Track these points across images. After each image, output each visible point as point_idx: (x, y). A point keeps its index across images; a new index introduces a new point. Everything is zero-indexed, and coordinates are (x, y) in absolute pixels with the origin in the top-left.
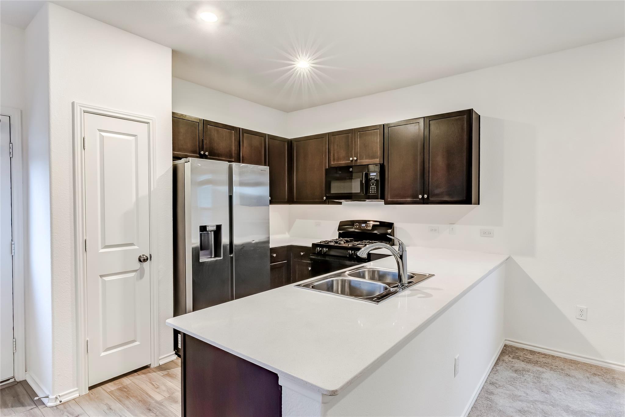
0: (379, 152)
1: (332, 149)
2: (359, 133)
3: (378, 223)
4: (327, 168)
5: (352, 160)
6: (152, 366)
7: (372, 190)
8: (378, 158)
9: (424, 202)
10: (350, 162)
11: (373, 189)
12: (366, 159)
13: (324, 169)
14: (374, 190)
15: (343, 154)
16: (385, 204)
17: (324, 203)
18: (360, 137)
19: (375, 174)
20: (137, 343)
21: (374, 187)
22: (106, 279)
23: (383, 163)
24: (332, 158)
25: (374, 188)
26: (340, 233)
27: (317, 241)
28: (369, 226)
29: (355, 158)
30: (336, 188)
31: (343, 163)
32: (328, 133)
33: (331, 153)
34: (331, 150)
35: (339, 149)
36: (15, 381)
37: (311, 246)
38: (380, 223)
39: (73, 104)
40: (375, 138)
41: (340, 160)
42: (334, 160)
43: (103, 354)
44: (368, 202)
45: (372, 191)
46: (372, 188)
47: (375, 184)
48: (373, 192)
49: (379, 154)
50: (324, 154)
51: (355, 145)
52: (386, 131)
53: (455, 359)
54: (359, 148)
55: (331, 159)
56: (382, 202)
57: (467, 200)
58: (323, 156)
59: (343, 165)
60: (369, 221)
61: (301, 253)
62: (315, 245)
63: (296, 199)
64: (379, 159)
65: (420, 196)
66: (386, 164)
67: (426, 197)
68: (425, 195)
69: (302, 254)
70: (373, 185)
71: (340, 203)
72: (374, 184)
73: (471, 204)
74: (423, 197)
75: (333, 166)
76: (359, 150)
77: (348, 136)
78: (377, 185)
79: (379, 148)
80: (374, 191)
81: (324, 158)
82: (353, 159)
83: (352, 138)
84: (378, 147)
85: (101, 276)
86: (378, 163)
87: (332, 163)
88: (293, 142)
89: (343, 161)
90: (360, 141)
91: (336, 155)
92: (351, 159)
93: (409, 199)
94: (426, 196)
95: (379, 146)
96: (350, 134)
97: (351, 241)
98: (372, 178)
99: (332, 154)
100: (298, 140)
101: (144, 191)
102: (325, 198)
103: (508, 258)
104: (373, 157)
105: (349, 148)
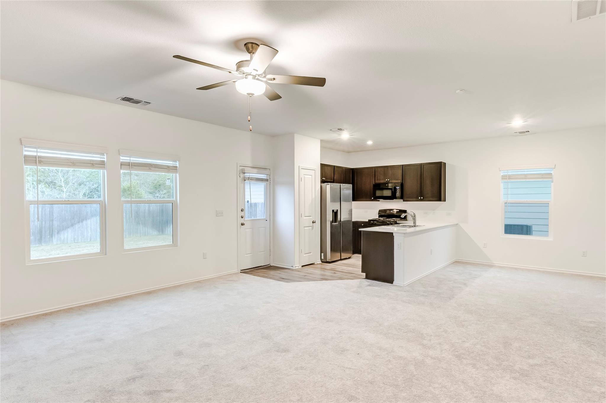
0: (400, 178)
3: (398, 211)
4: (374, 184)
6: (315, 264)
8: (400, 180)
9: (421, 200)
11: (398, 194)
12: (394, 180)
13: (372, 184)
15: (382, 177)
16: (403, 201)
17: (372, 200)
18: (391, 170)
19: (399, 188)
20: (311, 254)
22: (305, 228)
23: (402, 182)
26: (379, 215)
27: (371, 219)
28: (394, 212)
29: (389, 180)
30: (378, 193)
32: (374, 167)
34: (376, 175)
35: (380, 175)
36: (270, 265)
37: (368, 221)
39: (299, 166)
40: (399, 171)
41: (381, 180)
42: (377, 180)
43: (304, 255)
44: (395, 200)
47: (398, 192)
48: (397, 196)
50: (372, 177)
51: (388, 174)
52: (404, 168)
54: (391, 175)
56: (402, 200)
57: (440, 200)
59: (382, 183)
60: (394, 209)
62: (370, 221)
65: (420, 198)
66: (404, 183)
69: (363, 225)
71: (379, 201)
73: (441, 201)
74: (421, 198)
75: (377, 183)
77: (385, 169)
79: (401, 176)
81: (372, 179)
83: (387, 170)
85: (304, 227)
86: (400, 182)
88: (354, 170)
90: (391, 172)
91: (378, 177)
92: (387, 180)
93: (414, 199)
94: (422, 198)
95: (401, 174)
97: (386, 219)
98: (397, 189)
99: (376, 177)
101: (314, 196)
102: (373, 198)
103: (457, 224)
104: (397, 180)
105: (385, 175)
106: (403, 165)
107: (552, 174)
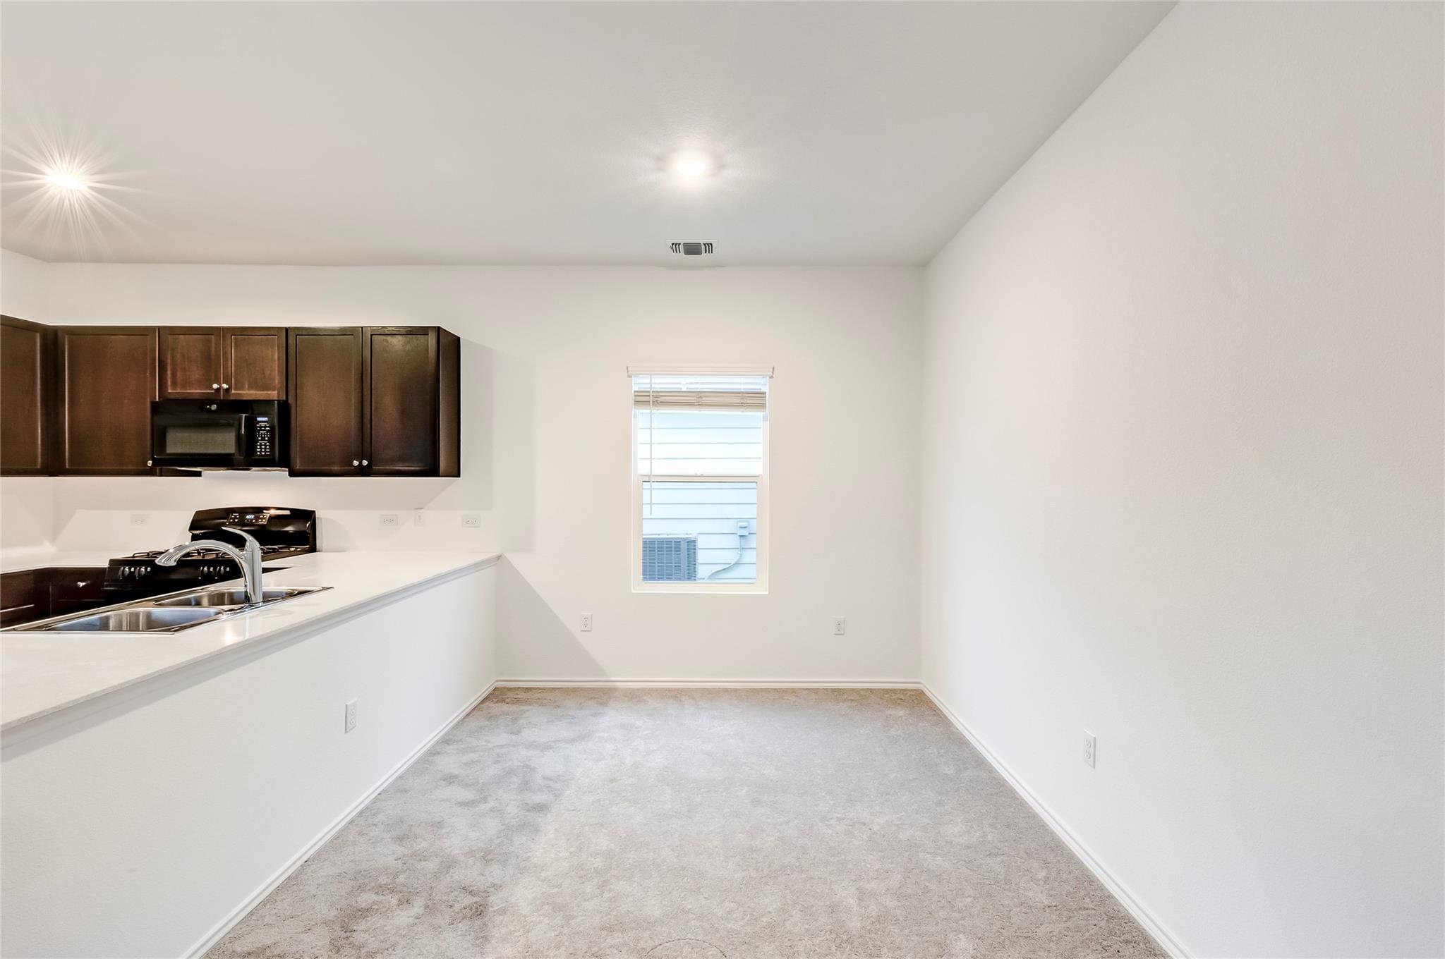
0: (277, 379)
1: (169, 361)
2: (235, 339)
4: (157, 400)
5: (218, 390)
7: (261, 448)
8: (274, 390)
9: (362, 472)
10: (213, 391)
12: (250, 388)
13: (148, 400)
14: (265, 448)
15: (196, 373)
16: (291, 476)
17: (148, 472)
18: (236, 346)
19: (268, 419)
21: (265, 443)
23: (284, 399)
24: (169, 382)
25: (265, 445)
26: (194, 534)
27: (123, 554)
28: (262, 519)
29: (225, 386)
30: (178, 443)
31: (196, 391)
32: (160, 328)
33: (166, 371)
34: (167, 364)
35: (186, 363)
37: (106, 565)
38: (291, 512)
40: (270, 352)
41: (190, 386)
42: (174, 384)
44: (255, 472)
45: (261, 452)
46: (261, 445)
47: (266, 439)
48: (263, 453)
49: (277, 382)
50: (148, 371)
51: (226, 360)
52: (291, 341)
53: (346, 705)
54: (235, 367)
55: (167, 381)
56: (285, 473)
57: (432, 471)
58: (146, 372)
59: (195, 396)
61: (79, 583)
62: (115, 564)
63: (70, 464)
64: (276, 392)
65: (355, 463)
66: (291, 401)
67: (365, 465)
68: (364, 461)
69: (81, 584)
70: (263, 439)
71: (198, 474)
72: (265, 437)
73: (438, 476)
74: (361, 463)
75: (172, 397)
76: (235, 372)
77: (209, 341)
78: (271, 441)
79: (278, 371)
80: (265, 452)
81: (149, 379)
82: (220, 386)
83: (217, 345)
84: (275, 370)
86: (276, 398)
87: (170, 391)
88: (60, 334)
89: (196, 389)
90: (236, 352)
91: (178, 373)
92: (215, 386)
93: (335, 468)
94: (365, 463)
95: (278, 366)
96: (213, 336)
98: (261, 427)
99: (169, 372)
100: (77, 333)
102: (150, 463)
103: (499, 557)
104: (265, 387)
105: (210, 365)
106: (287, 329)
107: (764, 393)
